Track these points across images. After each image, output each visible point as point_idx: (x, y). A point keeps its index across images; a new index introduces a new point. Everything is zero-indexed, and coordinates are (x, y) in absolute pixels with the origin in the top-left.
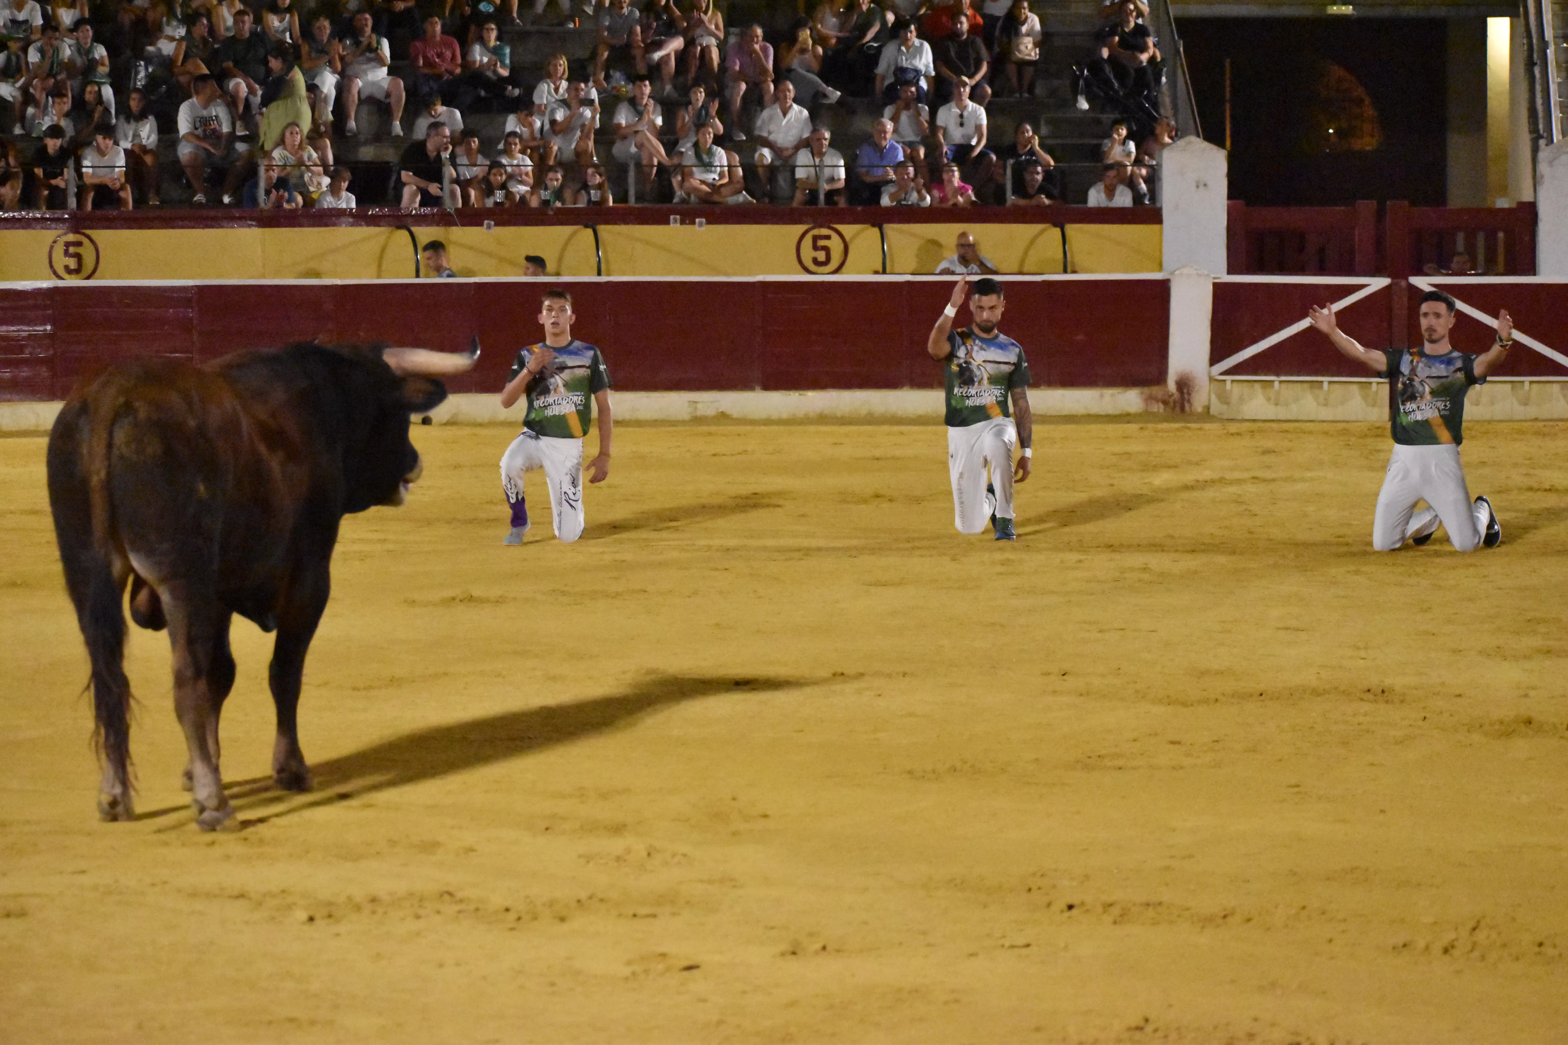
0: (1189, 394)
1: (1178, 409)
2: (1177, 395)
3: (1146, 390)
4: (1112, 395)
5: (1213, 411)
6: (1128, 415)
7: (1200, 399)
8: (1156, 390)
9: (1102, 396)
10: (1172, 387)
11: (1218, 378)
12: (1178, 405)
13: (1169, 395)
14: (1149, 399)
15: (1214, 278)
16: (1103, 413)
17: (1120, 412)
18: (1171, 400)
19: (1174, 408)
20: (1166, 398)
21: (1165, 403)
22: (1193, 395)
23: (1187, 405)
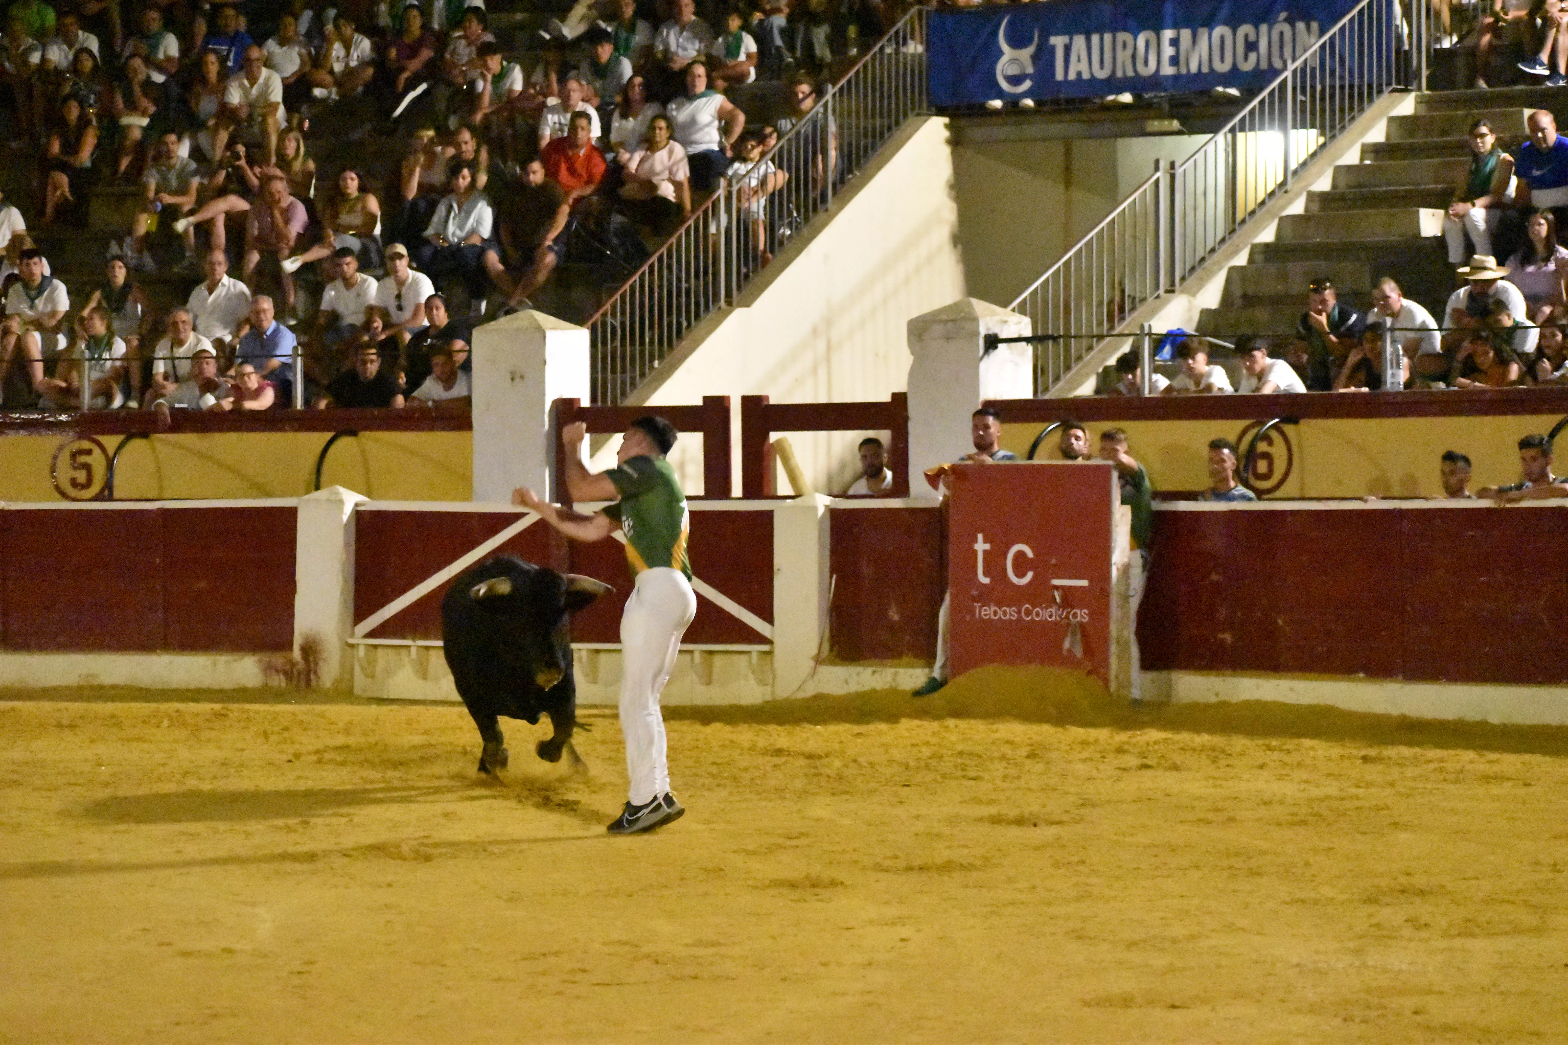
0: (316, 664)
1: (303, 684)
2: (301, 665)
3: (265, 657)
4: (227, 663)
5: (357, 688)
6: (244, 690)
7: (329, 672)
8: (278, 659)
9: (215, 663)
10: (297, 654)
11: (351, 641)
12: (303, 677)
13: (293, 664)
14: (268, 669)
15: (356, 505)
16: (216, 687)
17: (236, 686)
18: (295, 671)
19: (299, 681)
20: (288, 667)
21: (288, 675)
22: (321, 664)
23: (312, 677)
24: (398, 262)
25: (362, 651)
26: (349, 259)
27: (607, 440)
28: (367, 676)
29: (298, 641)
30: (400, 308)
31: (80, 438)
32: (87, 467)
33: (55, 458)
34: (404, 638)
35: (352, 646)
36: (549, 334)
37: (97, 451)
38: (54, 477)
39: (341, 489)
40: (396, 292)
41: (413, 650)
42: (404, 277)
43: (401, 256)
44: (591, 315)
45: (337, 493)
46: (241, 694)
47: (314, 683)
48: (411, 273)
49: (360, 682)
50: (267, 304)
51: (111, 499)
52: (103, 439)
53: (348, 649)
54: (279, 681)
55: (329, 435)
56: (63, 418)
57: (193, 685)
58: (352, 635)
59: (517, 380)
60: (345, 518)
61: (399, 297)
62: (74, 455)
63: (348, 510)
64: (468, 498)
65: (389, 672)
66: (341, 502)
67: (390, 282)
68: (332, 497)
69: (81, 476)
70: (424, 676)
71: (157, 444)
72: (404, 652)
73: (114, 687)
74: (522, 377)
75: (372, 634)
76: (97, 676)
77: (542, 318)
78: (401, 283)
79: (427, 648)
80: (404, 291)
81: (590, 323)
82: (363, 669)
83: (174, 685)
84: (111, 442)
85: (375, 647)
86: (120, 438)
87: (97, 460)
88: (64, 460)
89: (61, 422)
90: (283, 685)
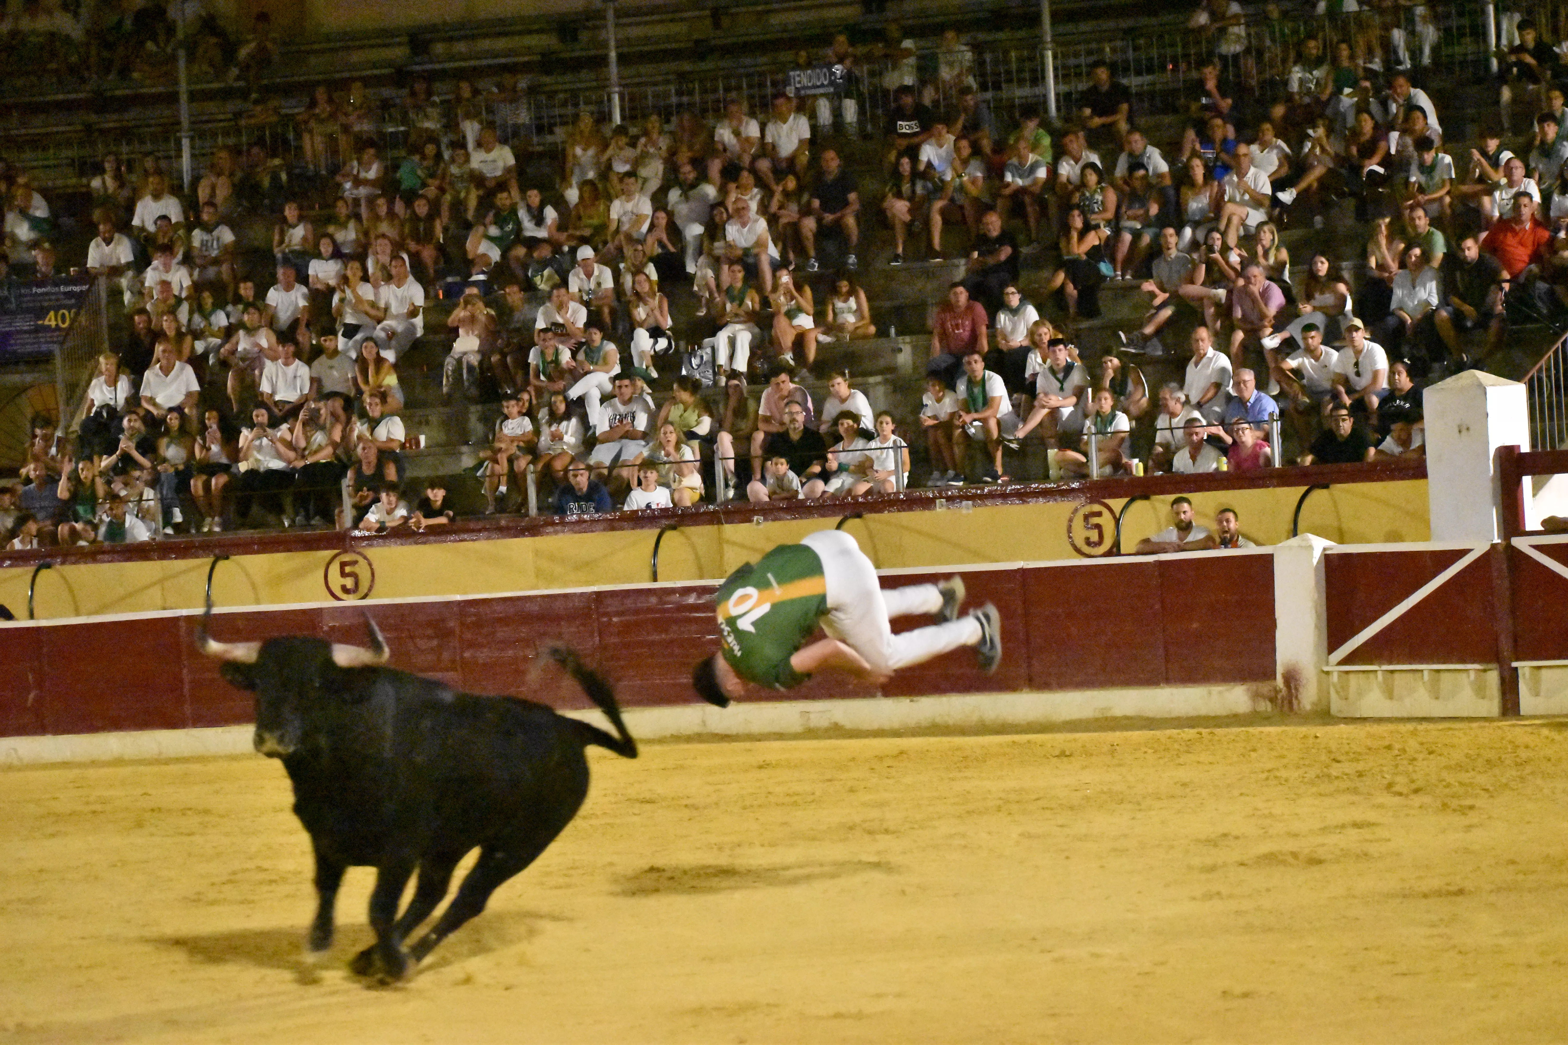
0: (1297, 689)
1: (1286, 708)
2: (1284, 691)
3: (1254, 686)
4: (1220, 692)
5: (1334, 710)
6: (1236, 716)
7: (1308, 696)
8: (1265, 687)
9: (1210, 693)
10: (1280, 681)
11: (1326, 669)
12: (1286, 702)
13: (1277, 691)
14: (1256, 696)
15: (1325, 549)
16: (1213, 714)
17: (1229, 713)
18: (1279, 697)
19: (1282, 706)
20: (1273, 694)
21: (1272, 700)
22: (1301, 690)
23: (1295, 702)
24: (1355, 334)
25: (1335, 678)
26: (1313, 333)
27: (1548, 480)
28: (1341, 698)
29: (1280, 670)
30: (1358, 374)
31: (1092, 501)
32: (1098, 527)
33: (1071, 520)
34: (1372, 664)
35: (1328, 673)
36: (1489, 390)
37: (1106, 512)
38: (1070, 537)
39: (1311, 536)
40: (1354, 361)
41: (1380, 674)
42: (1360, 348)
43: (1357, 329)
44: (1528, 372)
45: (1308, 540)
46: (1234, 720)
47: (1295, 706)
48: (1366, 342)
49: (1337, 706)
50: (1248, 376)
51: (1119, 554)
52: (1110, 502)
53: (1323, 675)
54: (1265, 706)
55: (1303, 489)
56: (1075, 485)
57: (1193, 713)
58: (1327, 664)
59: (1464, 432)
60: (1315, 561)
61: (1356, 364)
62: (1086, 517)
63: (1317, 554)
64: (1427, 538)
65: (1360, 694)
66: (1310, 548)
67: (1349, 352)
68: (1304, 544)
69: (1094, 536)
70: (1391, 696)
71: (1158, 505)
72: (1372, 676)
73: (1126, 718)
74: (1468, 429)
75: (1345, 661)
76: (1110, 709)
77: (1482, 376)
78: (1358, 352)
79: (1392, 672)
80: (1360, 359)
81: (1527, 379)
82: (1337, 692)
83: (1175, 714)
84: (1117, 504)
85: (1347, 672)
86: (1124, 501)
87: (1106, 521)
88: (1078, 522)
89: (1073, 490)
90: (1269, 709)
